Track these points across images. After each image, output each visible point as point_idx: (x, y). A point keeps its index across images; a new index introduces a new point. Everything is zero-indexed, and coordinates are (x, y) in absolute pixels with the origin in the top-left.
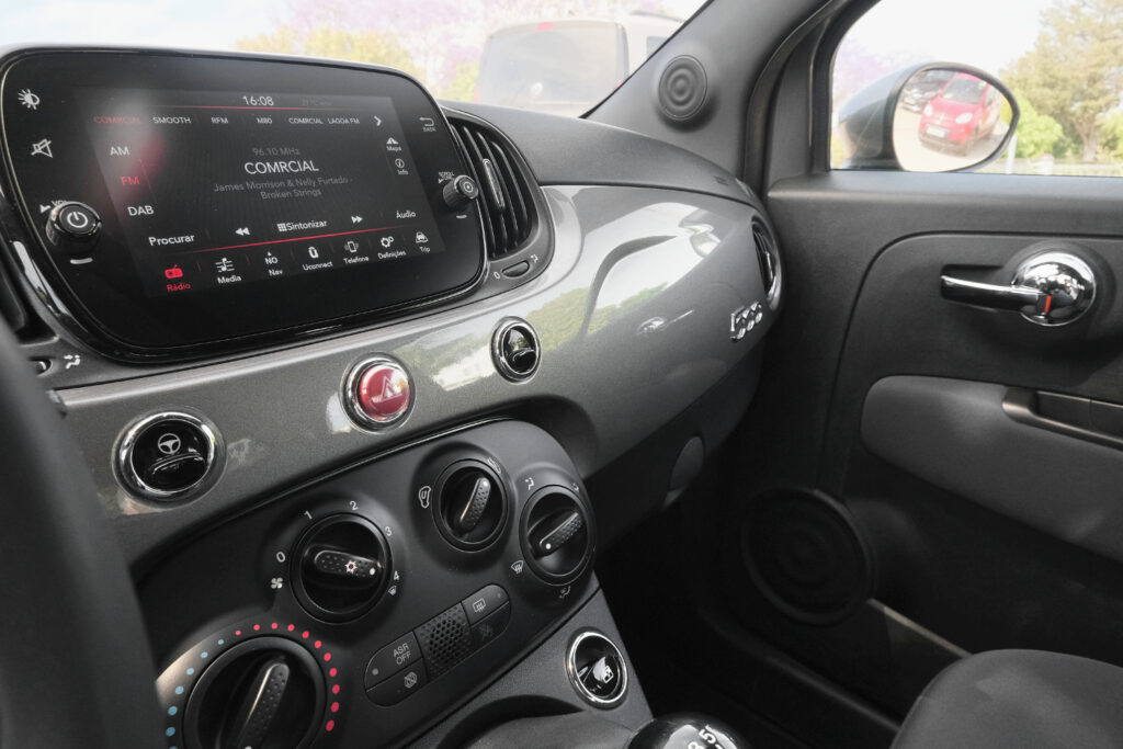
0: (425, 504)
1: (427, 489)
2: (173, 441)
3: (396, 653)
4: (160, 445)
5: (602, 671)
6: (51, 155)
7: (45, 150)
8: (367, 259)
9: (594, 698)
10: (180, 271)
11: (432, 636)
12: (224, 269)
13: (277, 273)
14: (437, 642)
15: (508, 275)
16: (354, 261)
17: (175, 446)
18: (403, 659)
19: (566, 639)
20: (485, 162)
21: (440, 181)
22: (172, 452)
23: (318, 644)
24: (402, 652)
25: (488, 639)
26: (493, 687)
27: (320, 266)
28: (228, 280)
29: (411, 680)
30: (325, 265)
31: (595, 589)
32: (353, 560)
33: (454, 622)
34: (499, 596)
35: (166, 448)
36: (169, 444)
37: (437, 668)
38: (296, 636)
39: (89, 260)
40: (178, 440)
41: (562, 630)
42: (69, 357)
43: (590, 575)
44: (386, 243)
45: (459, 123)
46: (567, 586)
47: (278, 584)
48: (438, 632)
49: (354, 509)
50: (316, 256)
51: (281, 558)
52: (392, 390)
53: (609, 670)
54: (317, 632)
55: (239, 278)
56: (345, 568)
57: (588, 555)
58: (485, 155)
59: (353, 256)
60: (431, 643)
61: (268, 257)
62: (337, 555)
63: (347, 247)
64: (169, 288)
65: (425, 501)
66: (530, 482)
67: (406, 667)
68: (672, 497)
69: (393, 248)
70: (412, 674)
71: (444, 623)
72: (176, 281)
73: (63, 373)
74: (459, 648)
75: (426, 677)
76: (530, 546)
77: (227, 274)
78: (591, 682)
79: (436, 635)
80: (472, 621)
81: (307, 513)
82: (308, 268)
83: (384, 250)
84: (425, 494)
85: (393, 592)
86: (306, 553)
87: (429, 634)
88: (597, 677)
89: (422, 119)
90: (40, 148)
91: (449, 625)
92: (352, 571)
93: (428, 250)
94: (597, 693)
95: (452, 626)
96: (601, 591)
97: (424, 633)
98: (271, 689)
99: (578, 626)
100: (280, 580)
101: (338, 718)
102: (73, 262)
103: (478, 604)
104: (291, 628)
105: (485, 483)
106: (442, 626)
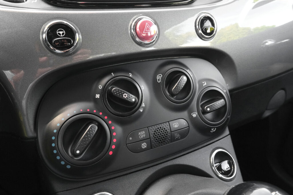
0: (159, 81)
1: (161, 76)
2: (62, 32)
3: (139, 134)
4: (57, 32)
5: (225, 166)
9: (220, 175)
11: (155, 131)
14: (157, 134)
17: (63, 34)
18: (142, 137)
19: (211, 149)
22: (62, 36)
23: (110, 122)
24: (142, 134)
25: (178, 139)
26: (178, 159)
29: (144, 145)
31: (227, 134)
32: (126, 93)
33: (164, 129)
34: (185, 124)
35: (59, 34)
36: (61, 33)
37: (155, 144)
38: (102, 117)
40: (64, 32)
41: (210, 146)
43: (226, 127)
46: (215, 128)
47: (98, 96)
48: (157, 131)
49: (130, 76)
51: (100, 87)
52: (150, 33)
53: (228, 166)
54: (110, 118)
56: (123, 96)
57: (226, 118)
60: (154, 134)
62: (120, 90)
65: (159, 80)
66: (204, 83)
67: (143, 140)
68: (267, 114)
70: (145, 144)
71: (161, 128)
74: (165, 139)
75: (151, 146)
76: (201, 108)
78: (219, 168)
79: (156, 132)
80: (172, 131)
81: (112, 73)
84: (159, 77)
85: (141, 111)
86: (110, 88)
87: (154, 131)
88: (223, 168)
91: (162, 129)
92: (125, 97)
94: (222, 174)
95: (163, 130)
96: (230, 136)
97: (152, 130)
98: (90, 132)
99: (217, 146)
100: (99, 95)
101: (114, 151)
103: (175, 125)
104: (101, 114)
105: (185, 78)
106: (159, 129)
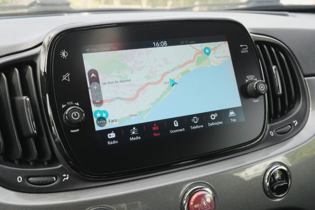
6: (69, 81)
7: (67, 78)
8: (202, 126)
10: (114, 134)
12: (133, 133)
13: (157, 134)
15: (278, 133)
16: (196, 127)
20: (274, 67)
21: (247, 81)
27: (178, 131)
28: (134, 139)
30: (181, 130)
39: (78, 130)
42: (65, 175)
44: (213, 117)
45: (261, 43)
50: (177, 125)
52: (206, 202)
55: (140, 138)
58: (275, 63)
59: (196, 125)
61: (154, 126)
63: (193, 120)
64: (109, 143)
69: (216, 120)
72: (112, 140)
73: (61, 183)
77: (134, 136)
82: (172, 132)
83: (211, 121)
89: (241, 46)
90: (65, 77)
93: (235, 120)
102: (72, 131)
